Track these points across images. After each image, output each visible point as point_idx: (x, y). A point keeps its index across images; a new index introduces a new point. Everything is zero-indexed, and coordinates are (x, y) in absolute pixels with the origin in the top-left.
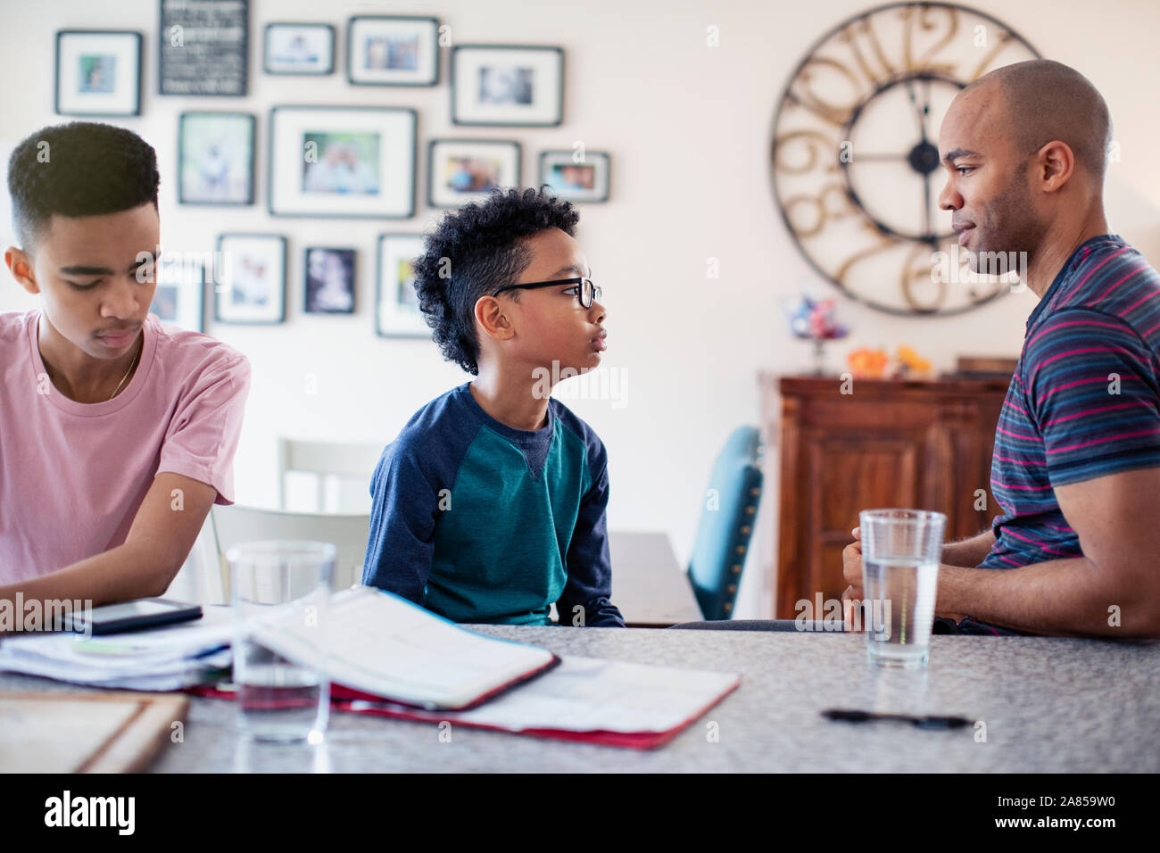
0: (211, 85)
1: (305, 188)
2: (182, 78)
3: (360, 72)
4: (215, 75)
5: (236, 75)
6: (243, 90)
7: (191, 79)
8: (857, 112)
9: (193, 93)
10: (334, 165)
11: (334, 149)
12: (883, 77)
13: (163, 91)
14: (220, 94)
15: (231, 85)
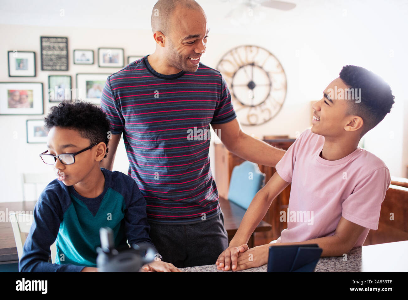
0: (58, 68)
1: (87, 97)
2: (49, 65)
3: (102, 64)
4: (59, 65)
5: (65, 65)
6: (67, 69)
7: (52, 66)
8: (235, 74)
9: (53, 70)
10: (95, 90)
11: (95, 86)
12: (241, 64)
13: (43, 69)
14: (61, 70)
15: (64, 68)
